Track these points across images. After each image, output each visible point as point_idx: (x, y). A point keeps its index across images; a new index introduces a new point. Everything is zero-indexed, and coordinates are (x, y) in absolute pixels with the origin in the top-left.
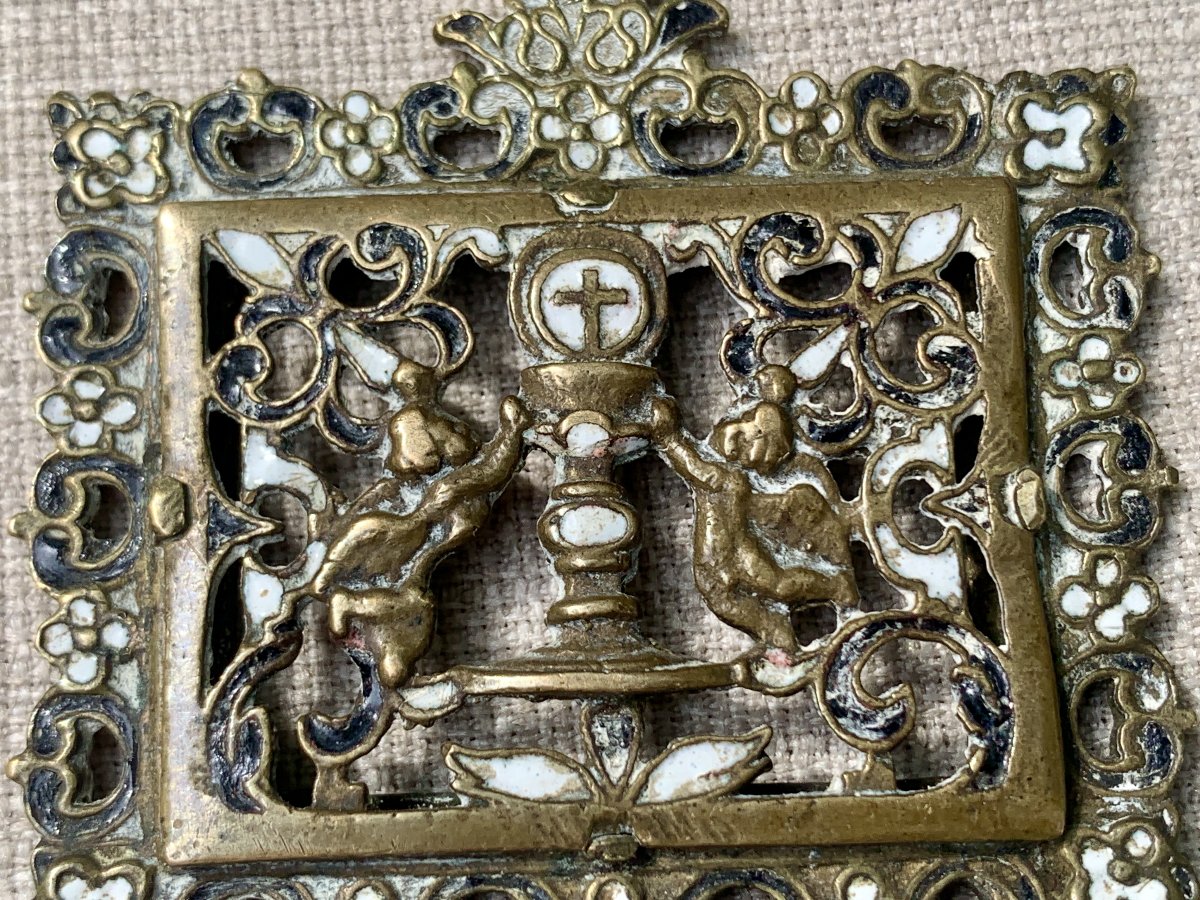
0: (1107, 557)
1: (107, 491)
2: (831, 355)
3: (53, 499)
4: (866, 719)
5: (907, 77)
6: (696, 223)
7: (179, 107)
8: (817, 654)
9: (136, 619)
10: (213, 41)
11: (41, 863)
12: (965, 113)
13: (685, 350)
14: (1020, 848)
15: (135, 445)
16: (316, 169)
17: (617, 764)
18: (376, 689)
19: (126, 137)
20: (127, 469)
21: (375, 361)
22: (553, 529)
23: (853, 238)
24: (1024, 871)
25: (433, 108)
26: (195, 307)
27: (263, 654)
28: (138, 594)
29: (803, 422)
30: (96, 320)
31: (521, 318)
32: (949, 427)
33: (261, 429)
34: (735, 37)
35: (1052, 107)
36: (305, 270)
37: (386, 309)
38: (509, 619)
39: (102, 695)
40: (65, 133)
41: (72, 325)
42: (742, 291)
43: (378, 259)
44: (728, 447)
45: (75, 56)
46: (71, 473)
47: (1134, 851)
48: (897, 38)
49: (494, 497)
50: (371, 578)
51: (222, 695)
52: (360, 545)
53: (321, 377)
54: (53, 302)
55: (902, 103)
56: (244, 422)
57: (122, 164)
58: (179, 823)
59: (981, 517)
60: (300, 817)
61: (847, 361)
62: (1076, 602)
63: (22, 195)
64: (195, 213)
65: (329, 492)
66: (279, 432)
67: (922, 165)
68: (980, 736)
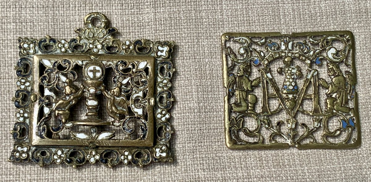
0: (164, 110)
1: (25, 95)
2: (127, 81)
3: (17, 96)
4: (128, 130)
5: (142, 41)
6: (110, 61)
7: (37, 40)
8: (122, 121)
9: (29, 113)
10: (42, 30)
11: (15, 145)
12: (150, 47)
13: (109, 78)
14: (148, 148)
15: (29, 89)
16: (57, 50)
17: (94, 135)
18: (62, 123)
19: (29, 45)
20: (28, 92)
21: (64, 79)
22: (87, 103)
23: (132, 64)
24: (148, 151)
25: (74, 42)
26: (39, 70)
27: (46, 118)
28: (29, 109)
29: (123, 90)
30: (24, 71)
31: (84, 73)
32: (143, 91)
33: (47, 87)
34: (119, 33)
35: (162, 47)
36: (54, 65)
37: (65, 71)
38: (82, 115)
39: (24, 123)
40: (21, 43)
41: (21, 71)
42: (116, 71)
43: (64, 64)
44: (112, 93)
45: (22, 31)
46: (20, 92)
47: (163, 149)
48: (143, 34)
49: (79, 98)
50: (61, 109)
51: (41, 123)
52: (60, 104)
53: (56, 80)
54: (18, 68)
55: (141, 45)
56: (45, 86)
57: (29, 48)
58: (34, 140)
59: (146, 104)
60: (50, 140)
61: (130, 82)
62: (159, 116)
63: (14, 52)
64: (39, 56)
65: (56, 96)
66: (49, 88)
67: (144, 54)
68: (143, 133)
